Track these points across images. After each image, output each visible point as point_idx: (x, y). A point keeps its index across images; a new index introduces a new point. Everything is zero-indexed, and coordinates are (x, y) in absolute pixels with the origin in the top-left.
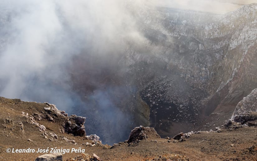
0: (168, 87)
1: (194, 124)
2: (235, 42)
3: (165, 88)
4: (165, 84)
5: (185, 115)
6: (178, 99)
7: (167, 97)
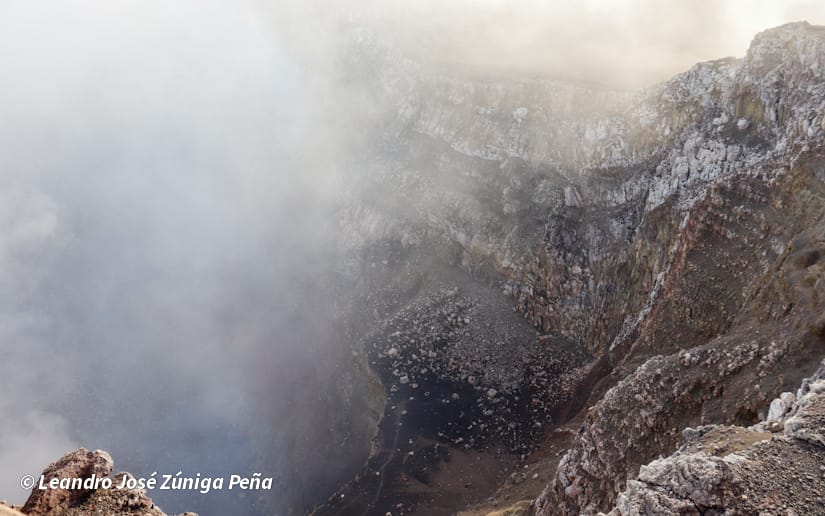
0: (458, 327)
1: (523, 456)
2: (662, 185)
3: (447, 329)
4: (449, 315)
5: (501, 423)
6: (485, 371)
7: (452, 360)
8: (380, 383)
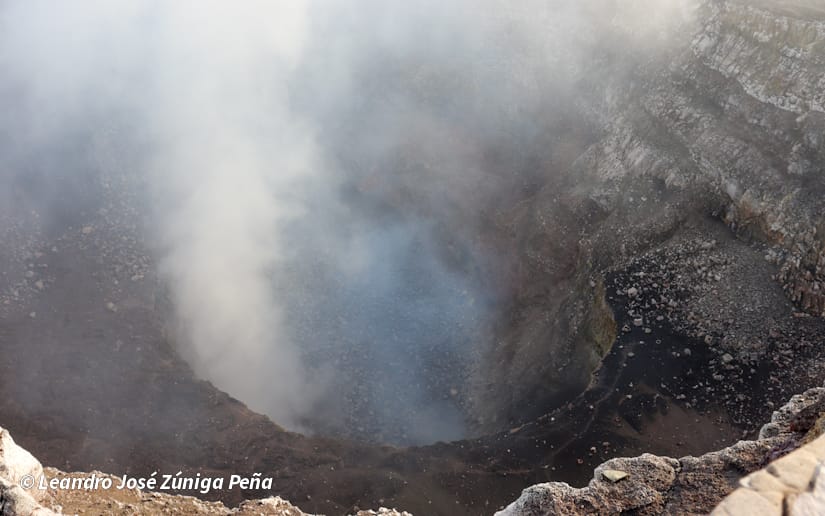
0: (707, 282)
1: (745, 432)
3: (694, 281)
4: (700, 267)
5: (729, 391)
6: (726, 333)
7: (692, 314)
8: (613, 319)
